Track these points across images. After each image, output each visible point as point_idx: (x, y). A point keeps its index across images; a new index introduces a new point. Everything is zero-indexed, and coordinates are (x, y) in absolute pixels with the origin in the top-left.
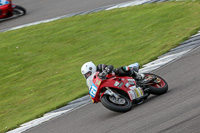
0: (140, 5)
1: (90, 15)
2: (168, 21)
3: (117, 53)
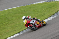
0: (42, 3)
1: (28, 6)
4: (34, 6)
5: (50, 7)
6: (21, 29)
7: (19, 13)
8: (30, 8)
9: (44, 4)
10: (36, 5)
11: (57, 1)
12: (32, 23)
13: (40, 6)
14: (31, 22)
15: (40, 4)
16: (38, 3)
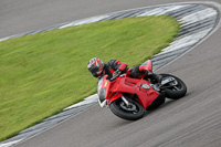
0: (96, 23)
1: (42, 34)
2: (128, 39)
3: (73, 76)
4: (67, 36)
5: (125, 37)
6: (19, 122)
7: (10, 63)
8: (53, 41)
11: (153, 16)
13: (90, 36)
15: (89, 28)
16: (81, 23)
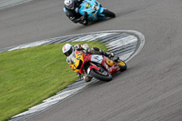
9: (45, 49)
10: (21, 52)
12: (96, 61)
14: (93, 60)
15: (32, 51)
